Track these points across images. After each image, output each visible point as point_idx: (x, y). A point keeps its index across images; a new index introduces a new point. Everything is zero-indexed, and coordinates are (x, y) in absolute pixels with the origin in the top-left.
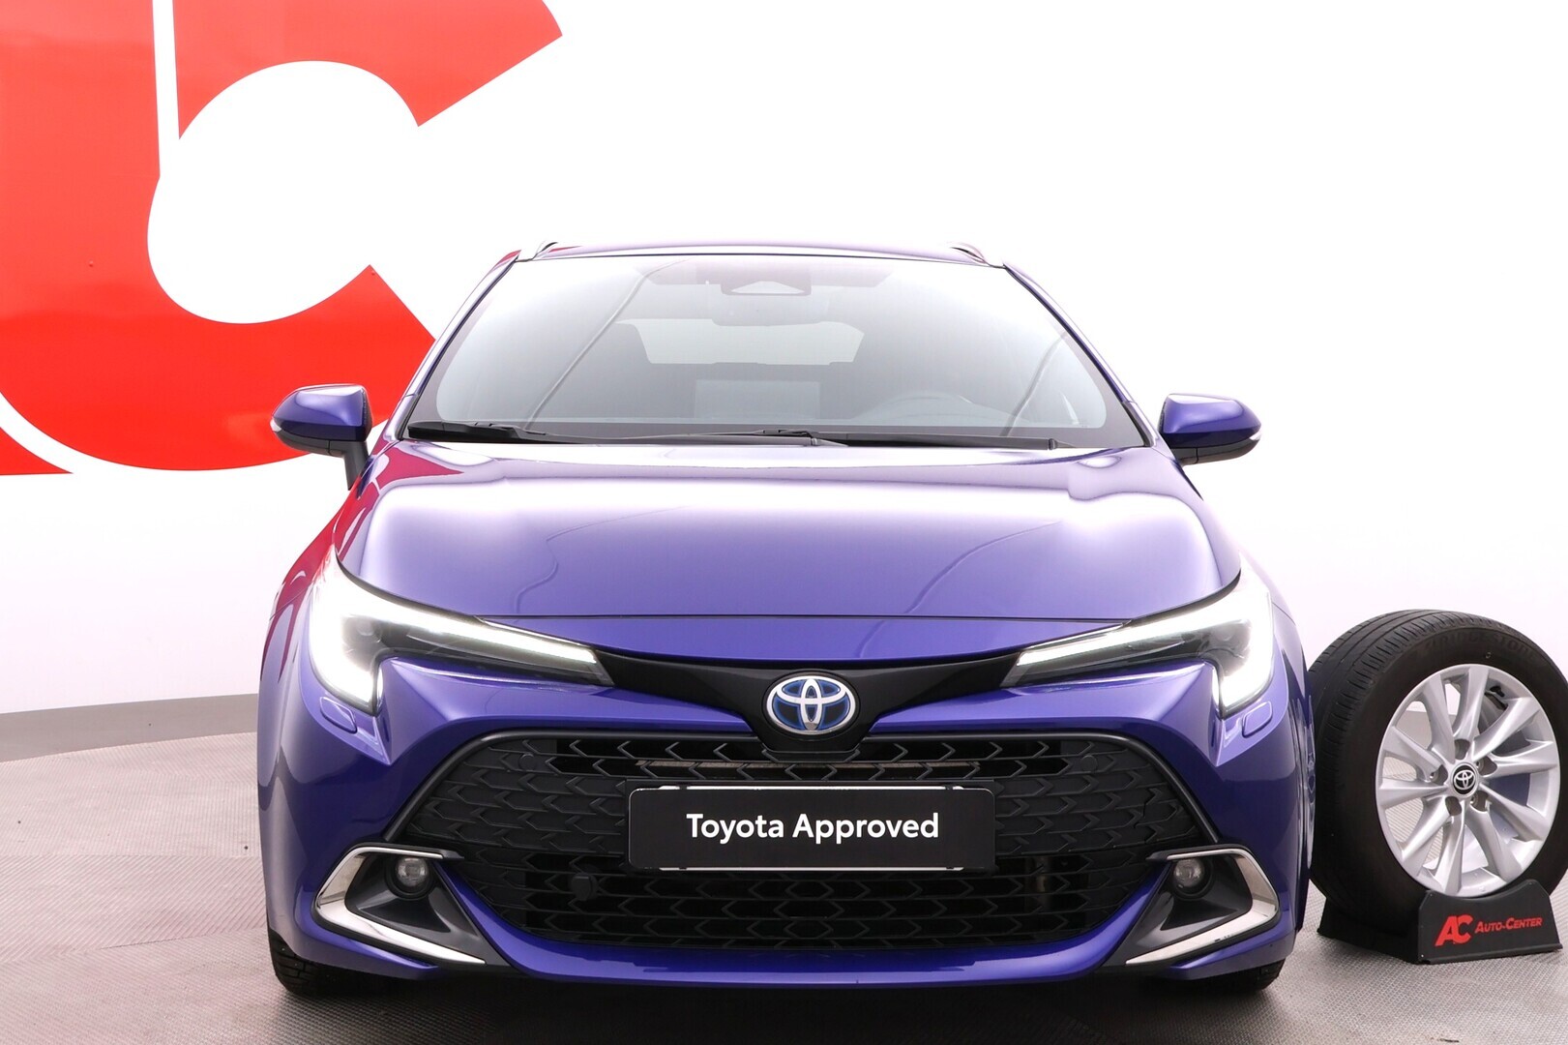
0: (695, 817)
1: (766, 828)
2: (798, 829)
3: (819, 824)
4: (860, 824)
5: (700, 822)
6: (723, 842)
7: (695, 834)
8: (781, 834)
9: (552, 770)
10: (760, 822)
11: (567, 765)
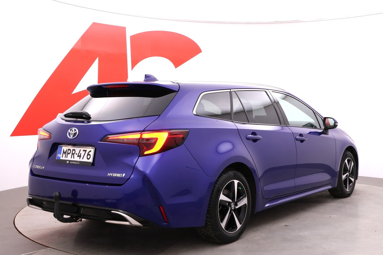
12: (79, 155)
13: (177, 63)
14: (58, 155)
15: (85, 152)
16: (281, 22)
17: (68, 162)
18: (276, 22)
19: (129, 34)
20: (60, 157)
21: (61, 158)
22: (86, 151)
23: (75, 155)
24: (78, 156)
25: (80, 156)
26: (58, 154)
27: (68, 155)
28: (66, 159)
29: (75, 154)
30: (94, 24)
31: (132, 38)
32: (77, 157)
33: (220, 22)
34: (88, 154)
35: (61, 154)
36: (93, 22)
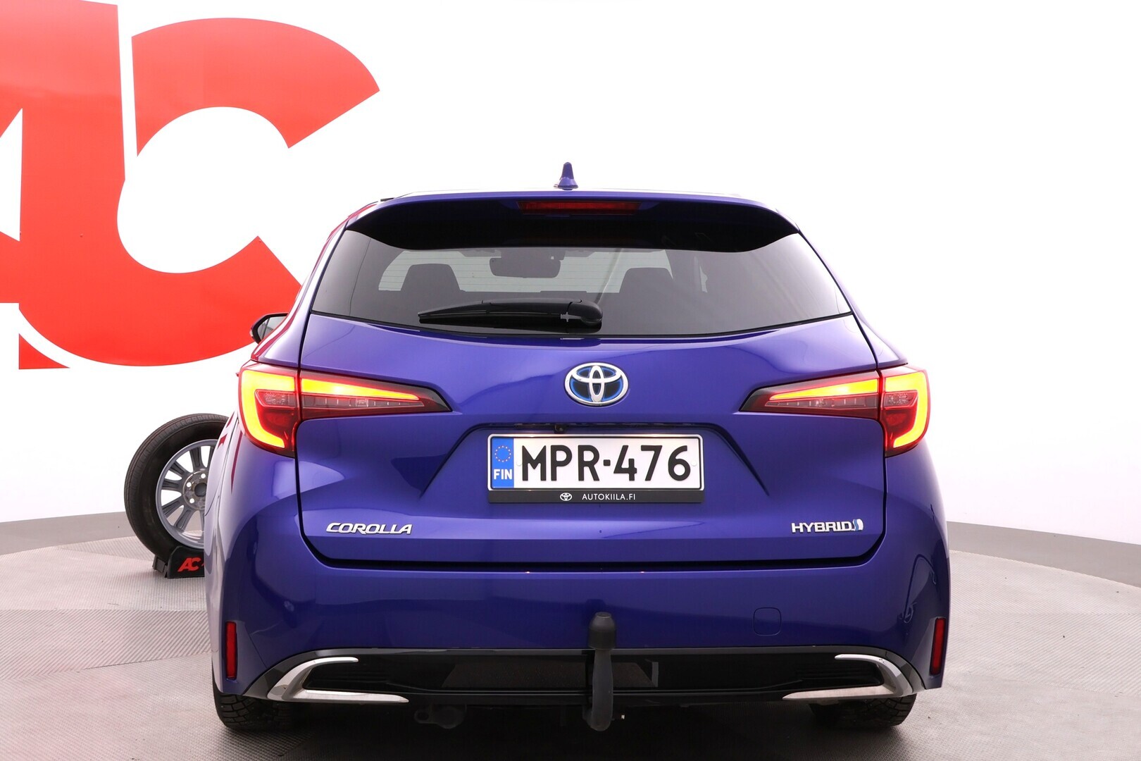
12: (625, 465)
13: (294, 130)
14: (496, 475)
15: (652, 453)
17: (566, 497)
19: (128, 30)
20: (512, 481)
21: (519, 484)
22: (657, 450)
23: (599, 467)
24: (619, 470)
25: (632, 471)
26: (495, 471)
27: (559, 469)
28: (549, 484)
29: (601, 462)
31: (138, 41)
32: (615, 472)
34: (673, 462)
35: (510, 466)
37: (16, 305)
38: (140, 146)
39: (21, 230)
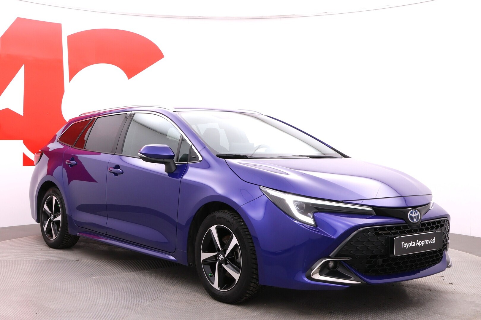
0: (403, 243)
1: (413, 244)
2: (417, 243)
3: (420, 242)
4: (425, 241)
5: (404, 244)
6: (407, 248)
7: (403, 247)
8: (415, 245)
9: (374, 235)
10: (412, 243)
11: (377, 234)
13: (131, 72)
16: (271, 18)
18: (264, 17)
19: (66, 33)
30: (19, 20)
31: (70, 38)
33: (188, 17)
36: (18, 18)
37: (22, 141)
38: (70, 79)
39: (24, 111)
